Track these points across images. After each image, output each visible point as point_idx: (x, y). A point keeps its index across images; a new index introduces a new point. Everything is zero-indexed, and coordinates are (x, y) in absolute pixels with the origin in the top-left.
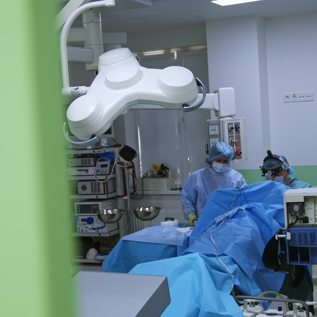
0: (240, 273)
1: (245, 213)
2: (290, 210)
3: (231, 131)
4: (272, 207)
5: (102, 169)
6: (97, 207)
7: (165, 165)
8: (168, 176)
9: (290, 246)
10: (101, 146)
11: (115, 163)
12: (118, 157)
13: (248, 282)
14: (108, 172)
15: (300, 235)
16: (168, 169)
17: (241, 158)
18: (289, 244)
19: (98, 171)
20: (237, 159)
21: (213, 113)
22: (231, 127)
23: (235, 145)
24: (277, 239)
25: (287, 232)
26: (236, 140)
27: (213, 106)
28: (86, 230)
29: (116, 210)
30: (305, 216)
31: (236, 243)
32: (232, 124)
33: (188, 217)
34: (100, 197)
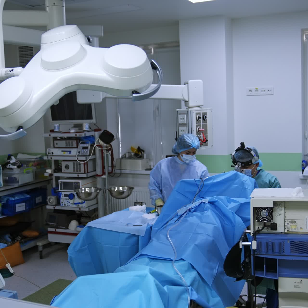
0: (199, 281)
1: (208, 206)
2: (257, 216)
3: (199, 120)
4: (235, 201)
5: (84, 151)
6: (78, 184)
7: (141, 148)
8: (143, 158)
9: (255, 255)
10: (83, 130)
11: (95, 145)
12: (98, 140)
13: (208, 290)
14: (88, 154)
15: (267, 243)
16: (144, 151)
17: (207, 145)
18: (254, 254)
19: (79, 152)
20: (203, 146)
21: (183, 103)
22: (199, 117)
23: (202, 134)
24: (241, 247)
25: (252, 241)
26: (203, 129)
27: (183, 97)
28: (68, 204)
29: (93, 189)
30: (274, 222)
31: (196, 245)
32: (199, 113)
33: (155, 203)
34: (81, 175)
